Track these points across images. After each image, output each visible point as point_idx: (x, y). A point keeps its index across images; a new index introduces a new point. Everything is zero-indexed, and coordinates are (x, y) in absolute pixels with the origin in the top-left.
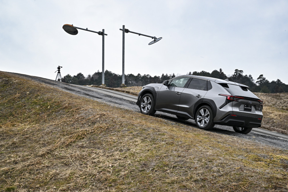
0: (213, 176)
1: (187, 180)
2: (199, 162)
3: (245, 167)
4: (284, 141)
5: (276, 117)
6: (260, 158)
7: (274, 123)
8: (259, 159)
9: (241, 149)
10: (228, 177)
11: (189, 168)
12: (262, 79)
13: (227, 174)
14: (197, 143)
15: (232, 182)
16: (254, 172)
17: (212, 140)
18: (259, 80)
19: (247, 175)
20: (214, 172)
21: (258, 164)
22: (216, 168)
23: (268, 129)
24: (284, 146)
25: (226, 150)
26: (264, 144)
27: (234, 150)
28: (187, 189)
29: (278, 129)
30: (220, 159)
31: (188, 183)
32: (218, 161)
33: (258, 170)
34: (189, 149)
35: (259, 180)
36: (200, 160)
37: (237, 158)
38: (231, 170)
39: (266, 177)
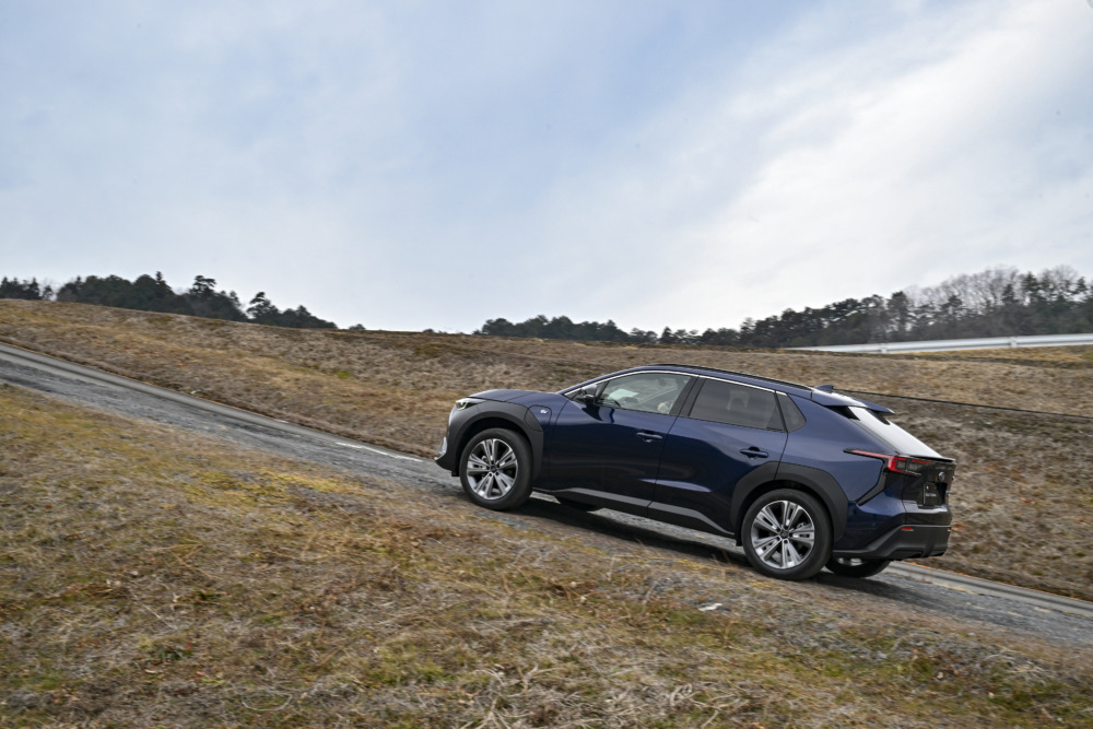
0: (97, 528)
1: (20, 540)
2: (60, 490)
3: (190, 503)
4: (302, 441)
5: (286, 385)
6: (233, 480)
7: (280, 398)
8: (231, 483)
9: (184, 456)
10: (141, 532)
11: (30, 507)
12: (261, 303)
13: (136, 523)
14: (57, 438)
15: (150, 545)
16: (215, 517)
17: (103, 431)
18: (254, 305)
19: (196, 525)
20: (101, 517)
21: (229, 497)
22: (107, 506)
23: (265, 414)
24: (301, 452)
25: (141, 460)
26: (249, 447)
27: (165, 459)
28: (15, 566)
29: (290, 414)
30: (122, 483)
31: (21, 550)
32: (116, 488)
33: (227, 512)
34: (32, 455)
35: (228, 539)
36: (63, 486)
37: (171, 481)
38: (149, 512)
39: (248, 531)
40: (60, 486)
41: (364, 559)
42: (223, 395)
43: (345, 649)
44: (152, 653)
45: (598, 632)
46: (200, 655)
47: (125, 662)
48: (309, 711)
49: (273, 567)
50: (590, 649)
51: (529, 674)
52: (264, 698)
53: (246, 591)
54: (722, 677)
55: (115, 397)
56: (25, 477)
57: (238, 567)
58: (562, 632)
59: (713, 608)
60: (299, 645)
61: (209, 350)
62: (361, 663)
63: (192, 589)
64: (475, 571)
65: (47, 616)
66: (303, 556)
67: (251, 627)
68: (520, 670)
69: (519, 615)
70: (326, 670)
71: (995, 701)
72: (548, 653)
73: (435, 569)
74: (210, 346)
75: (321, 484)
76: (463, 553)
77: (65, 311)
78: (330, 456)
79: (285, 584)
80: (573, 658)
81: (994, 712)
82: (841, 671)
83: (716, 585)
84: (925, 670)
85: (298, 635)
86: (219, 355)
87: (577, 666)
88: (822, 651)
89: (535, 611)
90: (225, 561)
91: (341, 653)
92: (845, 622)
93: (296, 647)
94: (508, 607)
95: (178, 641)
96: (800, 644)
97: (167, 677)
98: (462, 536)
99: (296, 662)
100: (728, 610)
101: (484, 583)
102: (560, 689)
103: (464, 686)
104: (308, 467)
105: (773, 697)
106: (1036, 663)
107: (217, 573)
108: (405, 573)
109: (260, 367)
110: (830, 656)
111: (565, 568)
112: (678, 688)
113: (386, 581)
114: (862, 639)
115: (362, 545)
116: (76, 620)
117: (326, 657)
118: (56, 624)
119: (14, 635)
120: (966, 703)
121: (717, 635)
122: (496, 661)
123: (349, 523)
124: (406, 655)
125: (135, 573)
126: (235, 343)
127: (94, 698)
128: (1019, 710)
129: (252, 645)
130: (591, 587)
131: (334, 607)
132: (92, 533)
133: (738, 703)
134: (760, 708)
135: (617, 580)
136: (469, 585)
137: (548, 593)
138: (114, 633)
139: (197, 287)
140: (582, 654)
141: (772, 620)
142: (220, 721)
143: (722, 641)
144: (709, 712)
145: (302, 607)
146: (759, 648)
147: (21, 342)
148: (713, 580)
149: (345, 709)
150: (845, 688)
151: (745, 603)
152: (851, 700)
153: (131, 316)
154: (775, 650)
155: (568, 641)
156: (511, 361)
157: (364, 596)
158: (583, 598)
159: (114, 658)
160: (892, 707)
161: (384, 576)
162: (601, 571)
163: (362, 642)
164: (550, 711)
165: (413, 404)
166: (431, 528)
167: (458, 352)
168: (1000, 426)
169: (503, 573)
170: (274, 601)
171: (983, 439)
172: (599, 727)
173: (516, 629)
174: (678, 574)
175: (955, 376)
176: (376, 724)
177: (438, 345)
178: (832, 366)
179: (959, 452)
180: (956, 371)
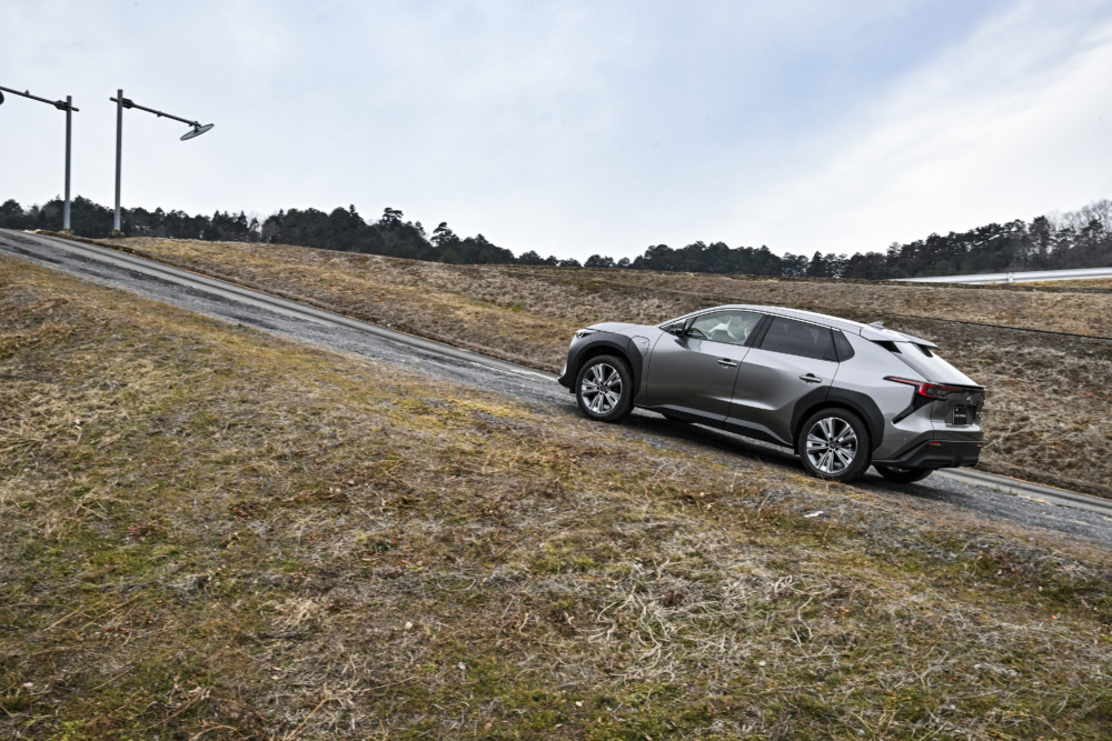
0: (320, 446)
1: (261, 456)
2: (290, 415)
3: (393, 426)
4: (482, 370)
5: (467, 318)
6: (427, 406)
7: (463, 330)
8: (425, 409)
9: (386, 386)
10: (355, 449)
11: (267, 428)
12: (444, 232)
13: (351, 442)
15: (362, 460)
16: (412, 438)
17: (320, 364)
18: (437, 234)
19: (398, 444)
20: (323, 438)
21: (423, 420)
22: (328, 428)
23: (450, 344)
24: (480, 381)
25: (352, 390)
26: (438, 377)
27: (372, 389)
28: (258, 476)
29: (471, 344)
30: (338, 409)
31: (261, 463)
32: (334, 414)
33: (422, 433)
34: (266, 386)
35: (424, 456)
36: (292, 411)
37: (376, 407)
38: (361, 433)
39: (439, 449)
40: (289, 412)
41: (532, 473)
42: (414, 327)
43: (517, 545)
44: (366, 545)
45: (719, 533)
46: (404, 547)
47: (345, 552)
48: (489, 592)
49: (460, 478)
50: (712, 546)
51: (663, 566)
52: (453, 581)
53: (439, 497)
54: (818, 571)
55: (326, 332)
56: (262, 404)
57: (432, 478)
58: (690, 533)
59: (816, 514)
60: (480, 540)
61: (401, 287)
62: (529, 555)
63: (396, 496)
64: (622, 483)
65: (285, 515)
66: (483, 470)
67: (442, 526)
68: (655, 563)
69: (656, 519)
70: (502, 560)
71: (1043, 593)
72: (679, 549)
73: (589, 481)
74: (402, 283)
75: (497, 409)
76: (613, 468)
77: (278, 252)
78: (506, 385)
79: (470, 492)
80: (697, 554)
81: (1041, 601)
82: (917, 568)
83: (819, 496)
84: (987, 567)
85: (480, 533)
86: (410, 291)
87: (701, 560)
88: (903, 551)
89: (669, 516)
90: (422, 473)
91: (513, 547)
92: (923, 528)
93: (479, 542)
94: (647, 512)
95: (387, 536)
96: (885, 545)
97: (379, 564)
98: (612, 454)
99: (478, 554)
100: (828, 517)
101: (629, 493)
102: (686, 578)
103: (610, 575)
104: (486, 395)
105: (858, 586)
106: (1081, 563)
107: (416, 483)
108: (565, 484)
109: (445, 302)
110: (910, 555)
111: (695, 481)
112: (781, 579)
113: (550, 491)
115: (530, 461)
116: (307, 519)
117: (501, 551)
118: (292, 522)
119: (260, 530)
120: (1019, 595)
121: (817, 537)
122: (636, 555)
123: (520, 443)
124: (565, 550)
125: (352, 482)
126: (424, 280)
127: (324, 579)
128: (1063, 601)
129: (445, 540)
130: (717, 497)
131: (508, 511)
132: (317, 450)
133: (829, 591)
134: (847, 595)
135: (737, 492)
136: (616, 494)
137: (681, 502)
138: (337, 530)
139: (386, 218)
140: (705, 551)
141: (864, 526)
142: (420, 598)
143: (821, 542)
144: (805, 598)
145: (483, 511)
146: (854, 547)
147: (243, 282)
148: (817, 492)
149: (517, 590)
150: (919, 581)
151: (842, 512)
152: (923, 591)
153: (334, 256)
154: (864, 549)
155: (695, 540)
156: (662, 296)
157: (532, 502)
158: (709, 506)
159: (338, 549)
160: (955, 596)
161: (548, 486)
162: (725, 484)
163: (530, 539)
164: (678, 595)
166: (587, 447)
167: (616, 287)
168: (1101, 355)
169: (644, 485)
170: (461, 506)
171: (1084, 367)
172: (716, 608)
173: (653, 530)
174: (789, 487)
175: (1068, 307)
176: (541, 603)
177: (600, 283)
178: (955, 298)
179: (1062, 378)
180: (1069, 302)
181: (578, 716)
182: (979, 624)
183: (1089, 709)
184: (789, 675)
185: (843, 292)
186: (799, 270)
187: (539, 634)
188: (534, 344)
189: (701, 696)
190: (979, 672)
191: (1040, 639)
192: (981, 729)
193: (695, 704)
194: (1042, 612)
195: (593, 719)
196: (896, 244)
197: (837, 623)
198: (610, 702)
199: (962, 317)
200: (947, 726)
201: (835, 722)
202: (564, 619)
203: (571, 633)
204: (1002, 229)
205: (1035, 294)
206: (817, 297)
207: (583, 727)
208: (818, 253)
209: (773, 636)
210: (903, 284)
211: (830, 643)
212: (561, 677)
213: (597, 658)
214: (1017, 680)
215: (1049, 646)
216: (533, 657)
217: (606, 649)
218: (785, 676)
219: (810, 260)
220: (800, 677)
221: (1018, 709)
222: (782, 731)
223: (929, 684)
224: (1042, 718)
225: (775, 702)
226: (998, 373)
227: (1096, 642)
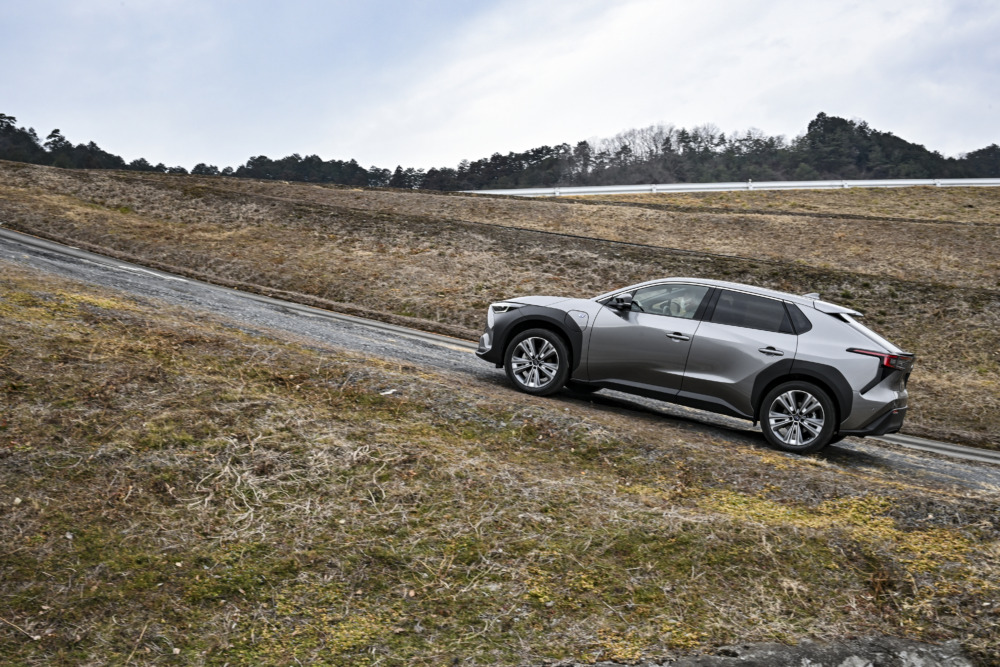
3: (3, 317)
4: (90, 266)
5: (78, 218)
6: (35, 299)
7: (73, 229)
8: (34, 301)
16: (21, 328)
19: (7, 334)
21: (32, 312)
23: (60, 241)
24: (89, 276)
26: (47, 272)
29: (81, 242)
33: (31, 324)
35: (32, 345)
39: (47, 338)
41: (136, 359)
42: (26, 226)
43: (121, 425)
45: (306, 410)
46: (13, 430)
48: (95, 468)
49: (68, 365)
50: (300, 422)
51: (255, 440)
52: (61, 459)
53: (47, 383)
54: (391, 440)
57: (40, 366)
58: (280, 410)
59: (390, 392)
60: (87, 422)
61: (13, 188)
62: (133, 434)
63: (5, 382)
64: (220, 368)
66: (90, 357)
67: (50, 409)
68: (249, 437)
69: (250, 399)
70: (108, 439)
71: (575, 454)
72: (270, 425)
73: (190, 366)
74: (13, 184)
75: (104, 302)
76: (211, 354)
78: (113, 279)
79: (76, 378)
80: (287, 429)
81: (573, 460)
82: (474, 435)
83: (393, 376)
84: (531, 434)
85: (86, 415)
86: (21, 192)
87: (290, 434)
88: (462, 422)
89: (262, 396)
90: (31, 361)
91: (119, 427)
92: (480, 402)
93: (85, 423)
94: (242, 393)
96: (448, 417)
98: (211, 342)
99: (85, 434)
100: (401, 394)
101: (226, 376)
102: (277, 450)
103: (208, 449)
104: (93, 289)
105: (425, 453)
106: (605, 428)
107: (24, 370)
108: (167, 370)
109: (56, 203)
110: (468, 425)
111: (286, 365)
112: (359, 448)
113: (153, 376)
114: (491, 414)
115: (134, 348)
117: (108, 430)
120: (556, 456)
121: (391, 412)
122: (232, 431)
123: (125, 333)
124: (166, 428)
126: (35, 182)
128: (590, 459)
129: (52, 422)
130: (304, 379)
131: (114, 394)
133: (400, 458)
134: (415, 460)
135: (322, 374)
136: (215, 378)
137: (272, 383)
140: (293, 426)
141: (430, 401)
142: (28, 476)
143: (394, 416)
144: (379, 464)
145: (90, 394)
146: (420, 420)
148: (392, 373)
149: (122, 466)
150: (475, 447)
152: (478, 455)
154: (430, 421)
155: (284, 417)
156: (260, 201)
157: (136, 386)
158: (298, 386)
160: (504, 459)
161: (151, 372)
162: (312, 367)
163: (134, 419)
164: (269, 465)
165: (181, 235)
166: (187, 336)
167: (217, 193)
168: (627, 257)
169: (240, 369)
170: (67, 391)
171: (613, 267)
172: (303, 475)
173: (247, 408)
174: (367, 369)
175: (602, 217)
176: (144, 476)
177: (203, 188)
178: (512, 208)
179: (595, 276)
180: (603, 213)
181: (178, 575)
182: (523, 481)
183: (608, 546)
184: (365, 530)
185: (418, 201)
186: (383, 181)
187: (143, 504)
188: (141, 242)
189: (289, 552)
190: (522, 521)
191: (571, 492)
192: (523, 566)
193: (283, 559)
194: (573, 469)
195: (191, 577)
196: (465, 161)
197: (406, 485)
198: (207, 561)
199: (517, 224)
200: (496, 566)
201: (403, 568)
202: (165, 490)
203: (171, 502)
204: (553, 151)
205: (576, 205)
206: (397, 205)
207: (182, 585)
208: (399, 167)
209: (352, 498)
210: (470, 195)
211: (401, 502)
212: (162, 541)
213: (196, 523)
214: (552, 526)
215: (578, 496)
216: (136, 525)
217: (204, 514)
218: (362, 531)
219: (393, 173)
220: (374, 532)
221: (553, 550)
222: (358, 579)
223: (482, 533)
224: (571, 556)
225: (352, 554)
226: (546, 271)
227: (615, 492)
